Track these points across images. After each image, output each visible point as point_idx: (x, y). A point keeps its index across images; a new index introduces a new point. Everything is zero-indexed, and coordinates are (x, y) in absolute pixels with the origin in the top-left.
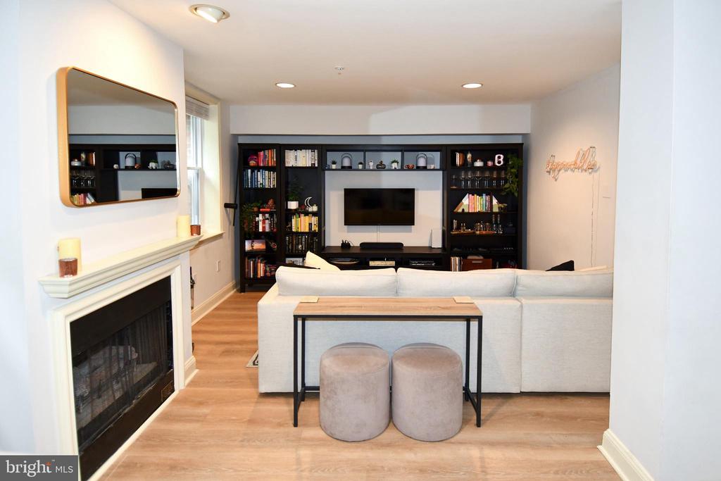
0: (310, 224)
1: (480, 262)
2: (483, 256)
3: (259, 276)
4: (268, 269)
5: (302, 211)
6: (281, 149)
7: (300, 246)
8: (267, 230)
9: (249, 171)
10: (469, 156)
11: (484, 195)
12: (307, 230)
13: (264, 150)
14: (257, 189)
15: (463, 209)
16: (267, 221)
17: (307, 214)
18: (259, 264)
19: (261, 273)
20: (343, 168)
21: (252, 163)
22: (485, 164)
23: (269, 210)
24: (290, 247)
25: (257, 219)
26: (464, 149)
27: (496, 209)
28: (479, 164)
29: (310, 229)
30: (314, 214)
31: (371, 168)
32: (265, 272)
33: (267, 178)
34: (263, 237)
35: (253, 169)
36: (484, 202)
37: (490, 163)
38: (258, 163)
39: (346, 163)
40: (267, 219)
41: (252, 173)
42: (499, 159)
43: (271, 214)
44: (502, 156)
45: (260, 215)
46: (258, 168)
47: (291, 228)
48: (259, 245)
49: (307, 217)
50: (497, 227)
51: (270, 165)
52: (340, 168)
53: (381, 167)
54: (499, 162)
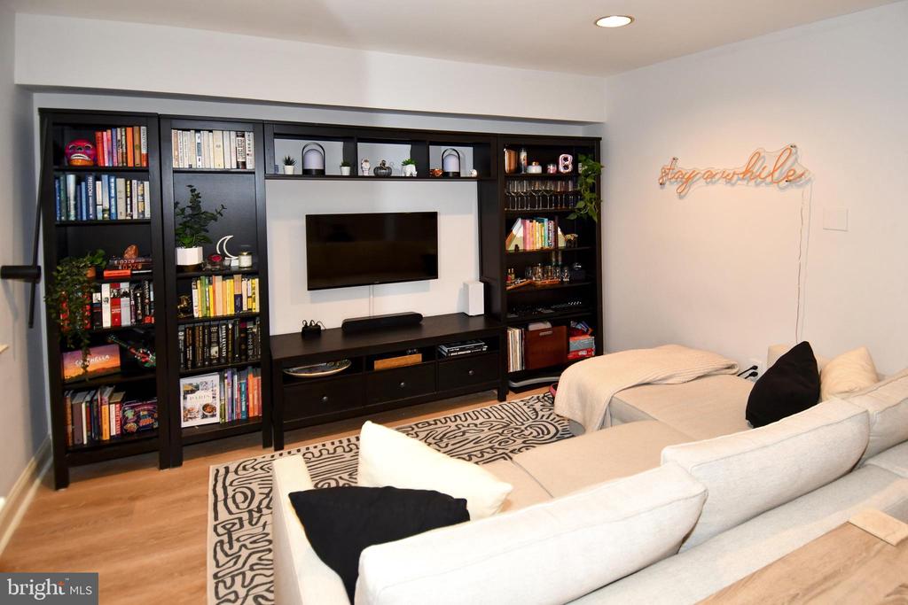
0: (238, 298)
1: (550, 332)
2: (550, 321)
3: (106, 437)
4: (130, 414)
5: (213, 268)
6: (160, 128)
7: (214, 350)
8: (126, 321)
9: (71, 179)
10: (523, 155)
11: (546, 220)
12: (230, 311)
13: (113, 127)
14: (94, 224)
15: (517, 246)
16: (125, 301)
17: (228, 274)
18: (105, 408)
19: (111, 428)
20: (307, 174)
21: (79, 159)
22: (545, 169)
23: (129, 272)
24: (190, 355)
25: (96, 297)
26: (515, 143)
27: (562, 244)
28: (535, 169)
29: (238, 307)
30: (247, 274)
31: (366, 174)
32: (123, 421)
33: (121, 195)
34: (112, 338)
35: (81, 173)
36: (546, 232)
37: (552, 169)
38: (95, 157)
39: (314, 163)
40: (126, 294)
41: (78, 183)
42: (565, 163)
43: (136, 281)
44: (570, 157)
45: (106, 288)
46: (97, 171)
47: (189, 309)
48: (102, 361)
49: (229, 282)
50: (562, 271)
51: (130, 164)
52: (301, 173)
53: (383, 174)
54: (566, 167)
